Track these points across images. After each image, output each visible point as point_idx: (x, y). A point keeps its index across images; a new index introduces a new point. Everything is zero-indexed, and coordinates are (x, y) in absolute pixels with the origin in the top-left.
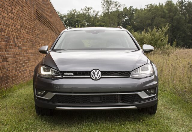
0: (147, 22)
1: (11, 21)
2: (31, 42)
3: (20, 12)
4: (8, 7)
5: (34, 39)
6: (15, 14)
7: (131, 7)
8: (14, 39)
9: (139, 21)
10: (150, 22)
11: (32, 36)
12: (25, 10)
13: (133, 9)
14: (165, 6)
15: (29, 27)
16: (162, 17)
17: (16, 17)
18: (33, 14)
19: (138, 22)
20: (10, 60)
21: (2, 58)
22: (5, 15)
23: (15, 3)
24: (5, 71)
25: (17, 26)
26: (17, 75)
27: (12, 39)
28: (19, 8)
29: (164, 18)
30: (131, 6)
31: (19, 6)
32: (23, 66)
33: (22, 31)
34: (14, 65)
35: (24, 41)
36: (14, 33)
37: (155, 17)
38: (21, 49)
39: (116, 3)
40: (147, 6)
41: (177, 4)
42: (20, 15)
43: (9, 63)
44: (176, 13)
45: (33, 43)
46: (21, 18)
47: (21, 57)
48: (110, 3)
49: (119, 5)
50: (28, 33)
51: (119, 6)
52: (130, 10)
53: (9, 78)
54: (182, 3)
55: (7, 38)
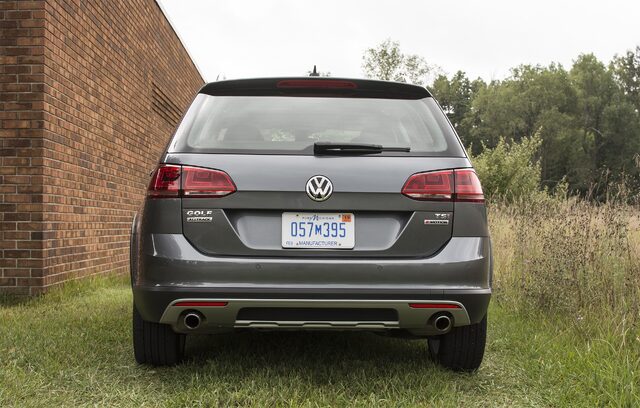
0: (512, 123)
1: (93, 114)
2: (138, 174)
3: (113, 92)
4: (88, 81)
5: (144, 165)
6: (102, 98)
7: (460, 75)
8: (99, 162)
9: (488, 120)
10: (522, 125)
11: (142, 158)
12: (125, 88)
13: (467, 79)
14: (574, 73)
15: (135, 132)
16: (562, 110)
17: (103, 106)
18: (143, 97)
19: (485, 125)
20: (90, 211)
21: (74, 203)
22: (82, 100)
23: (102, 70)
24: (78, 234)
25: (105, 129)
26: (104, 254)
27: (95, 161)
28: (111, 82)
29: (570, 112)
30: (460, 73)
31: (112, 78)
32: (118, 233)
33: (117, 141)
34: (98, 226)
35: (120, 169)
36: (100, 147)
37: (539, 108)
38: (114, 187)
39: (410, 60)
40: (516, 70)
41: (612, 67)
42: (115, 100)
43: (88, 219)
44: (611, 95)
45: (143, 175)
46: (116, 107)
47: (113, 207)
48: (390, 60)
49: (420, 67)
50: (131, 147)
51: (422, 72)
52: (457, 85)
53: (86, 255)
54: (631, 63)
55: (85, 157)
